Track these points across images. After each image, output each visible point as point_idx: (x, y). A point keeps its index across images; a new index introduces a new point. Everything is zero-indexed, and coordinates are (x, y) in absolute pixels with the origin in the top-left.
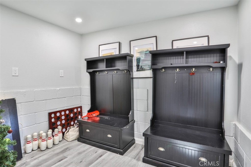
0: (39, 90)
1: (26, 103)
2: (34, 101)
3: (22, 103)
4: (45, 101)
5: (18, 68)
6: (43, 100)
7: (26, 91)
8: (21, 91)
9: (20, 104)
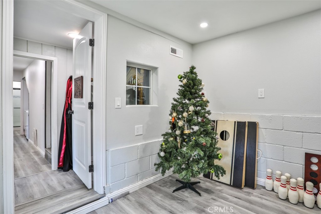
0: (290, 116)
1: (272, 130)
2: (282, 130)
3: (267, 129)
4: (300, 133)
5: (264, 89)
6: (297, 132)
7: (272, 116)
8: (267, 115)
9: (265, 129)
